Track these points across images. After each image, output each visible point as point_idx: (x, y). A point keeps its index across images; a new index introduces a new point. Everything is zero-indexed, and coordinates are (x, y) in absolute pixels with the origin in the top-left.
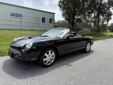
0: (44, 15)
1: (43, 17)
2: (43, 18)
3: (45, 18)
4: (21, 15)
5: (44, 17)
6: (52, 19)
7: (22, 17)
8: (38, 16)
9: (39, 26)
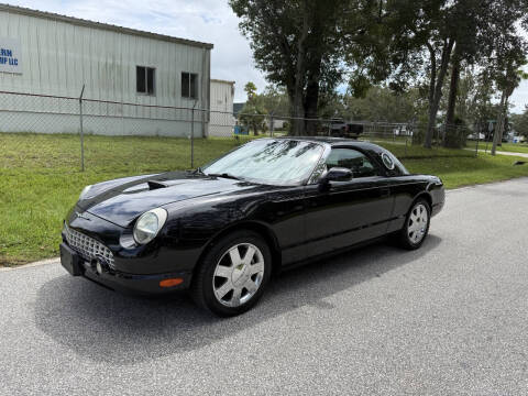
0: (146, 55)
1: (140, 64)
2: (140, 70)
3: (151, 71)
4: (10, 53)
5: (146, 64)
6: (194, 76)
7: (14, 63)
8: (110, 61)
9: (121, 111)
